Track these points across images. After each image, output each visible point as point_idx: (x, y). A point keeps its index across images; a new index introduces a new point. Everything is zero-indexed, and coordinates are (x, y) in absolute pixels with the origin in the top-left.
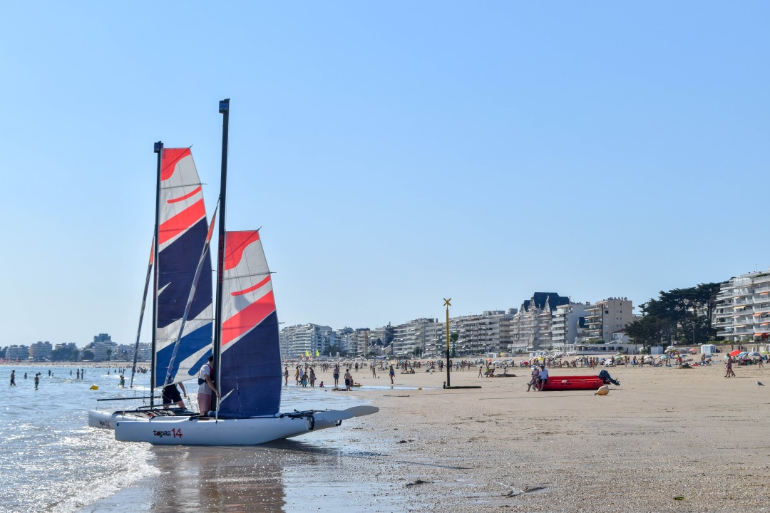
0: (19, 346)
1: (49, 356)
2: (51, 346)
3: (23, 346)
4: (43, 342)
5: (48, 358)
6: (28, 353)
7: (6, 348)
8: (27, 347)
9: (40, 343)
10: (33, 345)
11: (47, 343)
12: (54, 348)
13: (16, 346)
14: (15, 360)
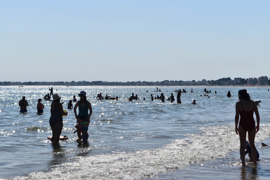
0: (253, 78)
1: (267, 83)
2: (268, 78)
3: (255, 78)
4: (264, 76)
5: (266, 84)
6: (257, 81)
7: (247, 79)
8: (257, 79)
9: (262, 77)
10: (260, 77)
11: (266, 77)
12: (269, 79)
13: (252, 78)
14: (252, 84)
